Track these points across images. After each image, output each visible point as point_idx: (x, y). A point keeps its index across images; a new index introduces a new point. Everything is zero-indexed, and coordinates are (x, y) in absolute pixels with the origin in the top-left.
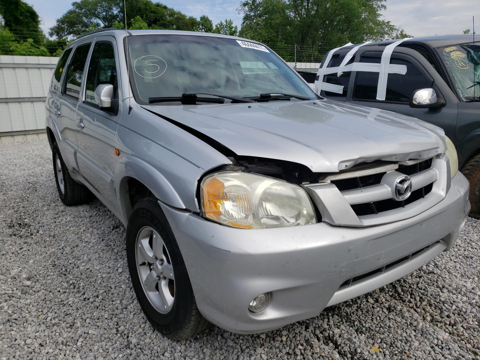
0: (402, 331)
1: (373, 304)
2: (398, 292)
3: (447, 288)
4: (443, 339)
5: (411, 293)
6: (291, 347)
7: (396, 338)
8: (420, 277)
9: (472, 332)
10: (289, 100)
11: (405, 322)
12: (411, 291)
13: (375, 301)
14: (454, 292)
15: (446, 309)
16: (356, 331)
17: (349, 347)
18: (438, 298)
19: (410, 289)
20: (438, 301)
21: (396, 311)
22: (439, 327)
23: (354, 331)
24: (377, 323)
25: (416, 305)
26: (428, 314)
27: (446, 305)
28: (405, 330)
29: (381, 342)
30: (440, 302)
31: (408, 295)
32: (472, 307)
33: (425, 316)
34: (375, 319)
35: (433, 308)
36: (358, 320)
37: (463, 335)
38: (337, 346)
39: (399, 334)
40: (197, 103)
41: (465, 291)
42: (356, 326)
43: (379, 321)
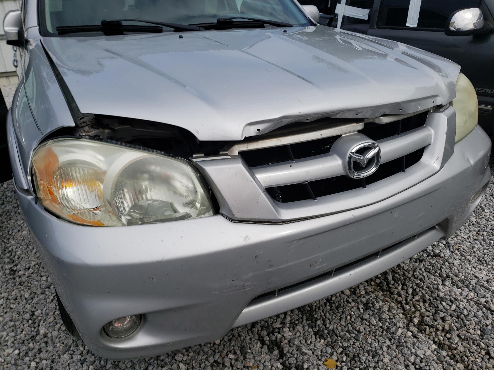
0: (374, 338)
1: (348, 297)
2: (388, 280)
3: (452, 279)
4: (424, 355)
5: (404, 283)
6: (222, 354)
7: (363, 347)
8: (421, 261)
9: (470, 345)
10: (264, 27)
11: (381, 325)
12: (403, 280)
13: (353, 292)
14: (460, 284)
15: (443, 308)
16: (316, 334)
17: (296, 359)
18: (436, 293)
19: (402, 278)
20: (435, 296)
21: (374, 309)
22: (427, 333)
23: (313, 333)
24: (344, 325)
25: (406, 300)
26: (418, 314)
27: (444, 303)
28: (377, 337)
29: (341, 353)
30: (438, 298)
31: (399, 285)
32: (478, 308)
33: (413, 316)
34: (344, 318)
35: (427, 305)
36: (321, 319)
37: (456, 349)
38: (282, 355)
39: (368, 343)
40: (124, 33)
41: (474, 285)
42: (317, 326)
43: (349, 322)
